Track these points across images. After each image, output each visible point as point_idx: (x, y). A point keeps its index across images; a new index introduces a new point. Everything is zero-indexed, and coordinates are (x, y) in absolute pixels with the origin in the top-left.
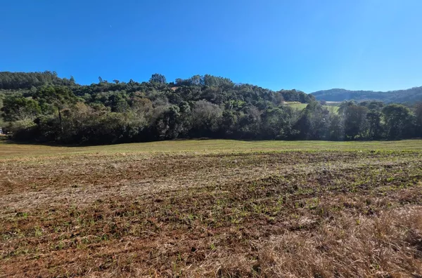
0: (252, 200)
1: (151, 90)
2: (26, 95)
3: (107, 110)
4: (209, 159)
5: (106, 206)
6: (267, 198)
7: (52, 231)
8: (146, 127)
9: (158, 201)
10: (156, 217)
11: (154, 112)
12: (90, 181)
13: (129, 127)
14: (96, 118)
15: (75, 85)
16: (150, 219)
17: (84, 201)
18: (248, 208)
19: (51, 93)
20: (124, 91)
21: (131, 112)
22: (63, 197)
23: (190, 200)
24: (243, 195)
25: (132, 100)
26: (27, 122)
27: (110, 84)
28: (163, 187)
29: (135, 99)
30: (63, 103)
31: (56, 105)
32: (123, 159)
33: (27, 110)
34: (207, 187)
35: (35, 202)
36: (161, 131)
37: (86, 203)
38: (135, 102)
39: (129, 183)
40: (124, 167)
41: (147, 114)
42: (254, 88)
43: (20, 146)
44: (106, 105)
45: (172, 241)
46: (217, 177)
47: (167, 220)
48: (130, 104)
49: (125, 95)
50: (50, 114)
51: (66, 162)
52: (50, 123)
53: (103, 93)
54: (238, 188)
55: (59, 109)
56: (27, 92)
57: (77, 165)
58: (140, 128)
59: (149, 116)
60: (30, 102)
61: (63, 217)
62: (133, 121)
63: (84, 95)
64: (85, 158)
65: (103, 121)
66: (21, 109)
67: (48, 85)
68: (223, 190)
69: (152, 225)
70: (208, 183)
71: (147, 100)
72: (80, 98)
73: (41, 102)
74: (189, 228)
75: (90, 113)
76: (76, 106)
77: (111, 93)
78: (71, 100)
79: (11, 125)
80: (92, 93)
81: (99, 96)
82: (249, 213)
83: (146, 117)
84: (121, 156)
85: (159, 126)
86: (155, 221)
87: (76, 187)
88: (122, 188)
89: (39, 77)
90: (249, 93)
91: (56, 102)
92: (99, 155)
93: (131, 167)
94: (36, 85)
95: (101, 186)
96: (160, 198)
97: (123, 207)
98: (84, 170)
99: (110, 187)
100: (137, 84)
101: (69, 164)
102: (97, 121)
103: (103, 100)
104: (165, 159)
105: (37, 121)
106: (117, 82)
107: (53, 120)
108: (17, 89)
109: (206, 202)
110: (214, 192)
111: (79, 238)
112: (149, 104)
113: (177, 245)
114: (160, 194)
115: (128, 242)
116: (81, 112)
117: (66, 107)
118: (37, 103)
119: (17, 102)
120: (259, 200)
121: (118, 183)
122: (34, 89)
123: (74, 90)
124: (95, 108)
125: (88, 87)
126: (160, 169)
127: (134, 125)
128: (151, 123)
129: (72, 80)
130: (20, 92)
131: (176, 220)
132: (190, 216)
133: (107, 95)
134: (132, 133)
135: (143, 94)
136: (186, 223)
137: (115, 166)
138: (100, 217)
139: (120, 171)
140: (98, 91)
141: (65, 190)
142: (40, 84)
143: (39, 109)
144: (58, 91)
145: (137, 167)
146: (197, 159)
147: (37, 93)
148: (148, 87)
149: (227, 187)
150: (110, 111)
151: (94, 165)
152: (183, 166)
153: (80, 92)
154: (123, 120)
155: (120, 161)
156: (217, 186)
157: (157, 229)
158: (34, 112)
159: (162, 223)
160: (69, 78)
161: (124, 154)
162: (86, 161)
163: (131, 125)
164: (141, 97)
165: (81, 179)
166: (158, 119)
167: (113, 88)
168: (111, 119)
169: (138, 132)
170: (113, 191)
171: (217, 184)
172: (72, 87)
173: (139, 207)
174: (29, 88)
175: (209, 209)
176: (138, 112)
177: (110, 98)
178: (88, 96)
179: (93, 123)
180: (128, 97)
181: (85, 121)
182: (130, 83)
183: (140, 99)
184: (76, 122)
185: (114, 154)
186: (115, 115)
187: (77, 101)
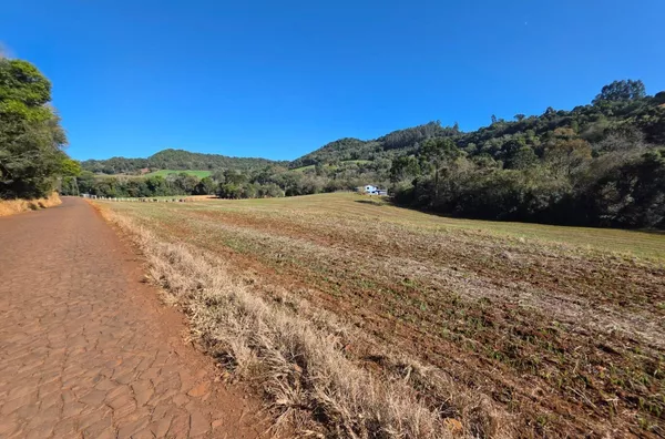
1: (594, 119)
2: (409, 153)
3: (498, 166)
8: (567, 197)
11: (593, 166)
12: (471, 267)
13: (530, 195)
14: (479, 179)
15: (458, 133)
19: (432, 148)
20: (531, 133)
21: (539, 167)
25: (544, 147)
26: (406, 183)
27: (508, 124)
29: (552, 143)
30: (442, 159)
31: (435, 163)
32: (521, 248)
33: (407, 171)
36: (606, 207)
38: (551, 148)
39: (534, 290)
40: (525, 261)
41: (574, 171)
44: (496, 159)
48: (540, 153)
49: (532, 138)
50: (427, 174)
51: (443, 234)
52: (426, 184)
53: (494, 140)
55: (437, 168)
56: (410, 149)
57: (455, 242)
58: (553, 198)
59: (580, 174)
60: (412, 160)
62: (540, 183)
63: (467, 145)
64: (465, 234)
65: (488, 183)
67: (431, 139)
69: (588, 386)
71: (580, 142)
72: (461, 151)
73: (421, 159)
75: (472, 172)
76: (456, 162)
77: (508, 137)
78: (451, 155)
79: (395, 186)
80: (477, 144)
81: (488, 144)
83: (571, 177)
84: (518, 242)
85: (601, 197)
87: (456, 269)
89: (423, 132)
91: (435, 159)
93: (537, 265)
94: (419, 141)
95: (489, 280)
96: (609, 345)
98: (464, 250)
99: (501, 286)
100: (561, 113)
102: (480, 184)
103: (492, 151)
104: (622, 267)
105: (415, 182)
106: (520, 117)
107: (430, 182)
108: (403, 147)
112: (584, 152)
114: (609, 337)
116: (460, 171)
117: (444, 165)
118: (418, 161)
119: (401, 162)
121: (515, 285)
122: (417, 145)
123: (456, 140)
124: (479, 164)
125: (474, 133)
127: (540, 191)
128: (583, 189)
129: (456, 127)
130: (403, 152)
134: (533, 206)
135: (571, 132)
137: (509, 255)
139: (517, 265)
140: (488, 137)
142: (422, 139)
143: (418, 168)
144: (440, 145)
145: (549, 268)
147: (419, 150)
148: (586, 115)
150: (501, 168)
151: (476, 246)
153: (462, 142)
154: (520, 182)
155: (517, 250)
158: (414, 173)
160: (452, 126)
161: (522, 239)
162: (466, 240)
163: (535, 191)
164: (566, 138)
165: (462, 261)
166: (604, 181)
167: (512, 129)
168: (500, 180)
169: (547, 205)
170: (504, 292)
172: (455, 137)
174: (413, 145)
176: (555, 168)
177: (504, 147)
178: (472, 146)
179: (474, 187)
180: (537, 142)
181: (464, 184)
182: (546, 115)
183: (563, 142)
184: (452, 184)
185: (504, 237)
186: (509, 174)
187: (458, 155)
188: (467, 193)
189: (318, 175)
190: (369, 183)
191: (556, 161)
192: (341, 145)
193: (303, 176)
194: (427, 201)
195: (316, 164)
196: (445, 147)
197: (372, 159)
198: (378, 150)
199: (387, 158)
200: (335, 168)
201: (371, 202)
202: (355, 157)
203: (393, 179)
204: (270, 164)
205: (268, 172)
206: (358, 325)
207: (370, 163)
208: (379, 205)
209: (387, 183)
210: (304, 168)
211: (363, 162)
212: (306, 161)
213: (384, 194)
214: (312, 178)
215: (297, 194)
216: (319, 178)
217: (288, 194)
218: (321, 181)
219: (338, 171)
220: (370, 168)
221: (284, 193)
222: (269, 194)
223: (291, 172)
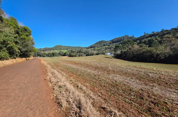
2: (120, 44)
3: (147, 47)
5: (145, 94)
8: (170, 56)
12: (137, 78)
13: (158, 55)
14: (141, 50)
15: (134, 38)
17: (135, 86)
19: (126, 42)
20: (157, 36)
21: (160, 47)
22: (128, 81)
25: (162, 40)
26: (119, 52)
27: (149, 34)
29: (164, 39)
30: (129, 45)
31: (127, 46)
33: (119, 49)
35: (120, 79)
37: (136, 88)
38: (164, 41)
39: (159, 87)
40: (156, 76)
41: (172, 47)
43: (117, 59)
44: (146, 44)
48: (160, 42)
49: (157, 38)
50: (125, 49)
51: (129, 67)
52: (125, 52)
53: (145, 39)
56: (120, 43)
57: (132, 70)
58: (165, 56)
59: (174, 48)
60: (120, 46)
61: (128, 90)
62: (161, 51)
63: (137, 41)
64: (136, 67)
65: (144, 52)
67: (126, 40)
71: (174, 39)
72: (135, 43)
73: (123, 46)
75: (139, 48)
76: (134, 46)
77: (150, 38)
78: (132, 44)
80: (140, 41)
81: (143, 41)
83: (171, 49)
87: (132, 79)
88: (155, 89)
89: (123, 38)
91: (127, 45)
92: (141, 67)
93: (160, 78)
94: (122, 40)
95: (143, 83)
97: (156, 100)
98: (135, 72)
99: (147, 85)
100: (167, 31)
101: (130, 69)
102: (141, 52)
103: (145, 43)
105: (121, 52)
106: (153, 32)
107: (126, 52)
108: (118, 42)
112: (175, 41)
116: (135, 48)
117: (130, 47)
118: (122, 46)
119: (117, 46)
121: (152, 84)
122: (122, 42)
123: (133, 40)
124: (141, 46)
125: (139, 38)
127: (161, 53)
128: (176, 53)
129: (133, 36)
130: (118, 44)
133: (147, 40)
134: (159, 58)
135: (171, 36)
137: (150, 74)
138: (143, 98)
139: (153, 78)
140: (143, 38)
141: (128, 78)
142: (123, 40)
144: (129, 41)
145: (164, 79)
147: (122, 43)
151: (139, 71)
153: (135, 40)
154: (154, 51)
155: (153, 73)
158: (121, 49)
160: (132, 36)
161: (155, 69)
162: (136, 69)
163: (159, 54)
164: (169, 38)
165: (134, 76)
167: (151, 36)
168: (148, 51)
169: (163, 58)
170: (148, 87)
172: (133, 39)
176: (165, 47)
177: (148, 41)
178: (138, 41)
179: (139, 53)
180: (159, 39)
181: (136, 52)
182: (162, 31)
183: (168, 39)
184: (133, 52)
185: (149, 68)
186: (150, 49)
187: (134, 44)
188: (137, 55)
189: (94, 50)
190: (108, 52)
191: (166, 45)
192: (100, 42)
193: (90, 51)
194: (125, 57)
195: (94, 48)
196: (130, 42)
197: (109, 46)
198: (111, 43)
199: (113, 46)
200: (99, 48)
201: (109, 58)
202: (104, 45)
203: (115, 51)
204: (82, 48)
205: (81, 50)
206: (99, 96)
207: (108, 47)
208: (111, 58)
209: (113, 52)
210: (90, 49)
211: (106, 47)
212: (91, 47)
213: (113, 55)
214: (93, 51)
215: (89, 56)
216: (95, 51)
217: (86, 56)
218: (95, 52)
219: (100, 49)
220: (108, 48)
221: (85, 55)
222: (82, 56)
223: (87, 50)
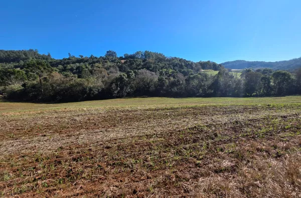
0: (182, 146)
1: (106, 62)
2: (16, 67)
3: (75, 77)
4: (148, 113)
5: (66, 152)
6: (194, 144)
7: (19, 176)
9: (108, 148)
10: (105, 162)
11: (109, 78)
12: (56, 131)
13: (91, 90)
14: (67, 83)
16: (100, 164)
18: (179, 152)
19: (34, 65)
20: (87, 63)
21: (92, 78)
22: (33, 145)
23: (133, 146)
24: (175, 142)
25: (93, 70)
26: (17, 86)
28: (112, 135)
29: (95, 69)
30: (42, 72)
31: (37, 74)
32: (83, 113)
33: (16, 78)
34: (147, 135)
36: (114, 91)
37: (50, 150)
38: (95, 71)
39: (86, 132)
41: (104, 79)
42: (180, 60)
43: (12, 104)
44: (74, 74)
45: (117, 184)
46: (154, 127)
47: (114, 164)
48: (91, 72)
49: (88, 66)
50: (33, 80)
51: (40, 116)
52: (34, 86)
53: (71, 65)
54: (171, 135)
55: (40, 76)
56: (17, 64)
57: (48, 118)
59: (105, 81)
60: (18, 72)
61: (30, 163)
62: (93, 84)
63: (58, 66)
64: (56, 112)
65: (72, 85)
66: (12, 76)
67: (31, 60)
68: (159, 138)
69: (101, 169)
70: (148, 132)
71: (103, 69)
72: (55, 69)
73: (27, 72)
74: (132, 171)
75: (62, 79)
76: (52, 74)
77: (78, 64)
78: (48, 70)
79: (6, 89)
80: (63, 65)
81: (69, 67)
82: (180, 157)
83: (103, 82)
84: (83, 110)
85: (112, 88)
86: (103, 165)
87: (45, 136)
88: (81, 137)
89: (25, 53)
90: (177, 64)
91: (37, 71)
92: (66, 110)
94: (23, 59)
95: (65, 135)
96: (109, 145)
97: (79, 153)
98: (52, 122)
99: (71, 136)
101: (43, 118)
102: (68, 85)
105: (24, 85)
107: (36, 85)
108: (9, 62)
109: (146, 148)
110: (152, 140)
111: (39, 182)
112: (105, 73)
113: (121, 188)
114: (109, 141)
115: (80, 186)
116: (56, 79)
118: (24, 72)
119: (9, 72)
120: (187, 146)
121: (78, 133)
122: (22, 63)
123: (51, 63)
124: (65, 76)
126: (111, 121)
128: (107, 86)
130: (12, 65)
131: (121, 164)
132: (133, 161)
133: (74, 66)
134: (93, 94)
135: (100, 65)
136: (129, 167)
137: (77, 118)
138: (60, 162)
139: (80, 122)
140: (68, 63)
142: (26, 59)
143: (25, 76)
144: (39, 64)
145: (94, 119)
146: (139, 112)
147: (24, 65)
148: (104, 60)
149: (162, 135)
150: (77, 78)
151: (61, 118)
152: (129, 118)
153: (55, 64)
154: (86, 84)
155: (81, 115)
156: (154, 134)
157: (105, 172)
158: (22, 79)
159: (109, 167)
162: (56, 115)
163: (93, 88)
164: (99, 68)
165: (50, 130)
166: (112, 83)
167: (79, 61)
168: (77, 83)
169: (97, 92)
171: (154, 132)
173: (92, 153)
174: (18, 62)
175: (148, 154)
178: (61, 67)
179: (65, 86)
184: (52, 86)
186: (81, 81)
188: (62, 90)
